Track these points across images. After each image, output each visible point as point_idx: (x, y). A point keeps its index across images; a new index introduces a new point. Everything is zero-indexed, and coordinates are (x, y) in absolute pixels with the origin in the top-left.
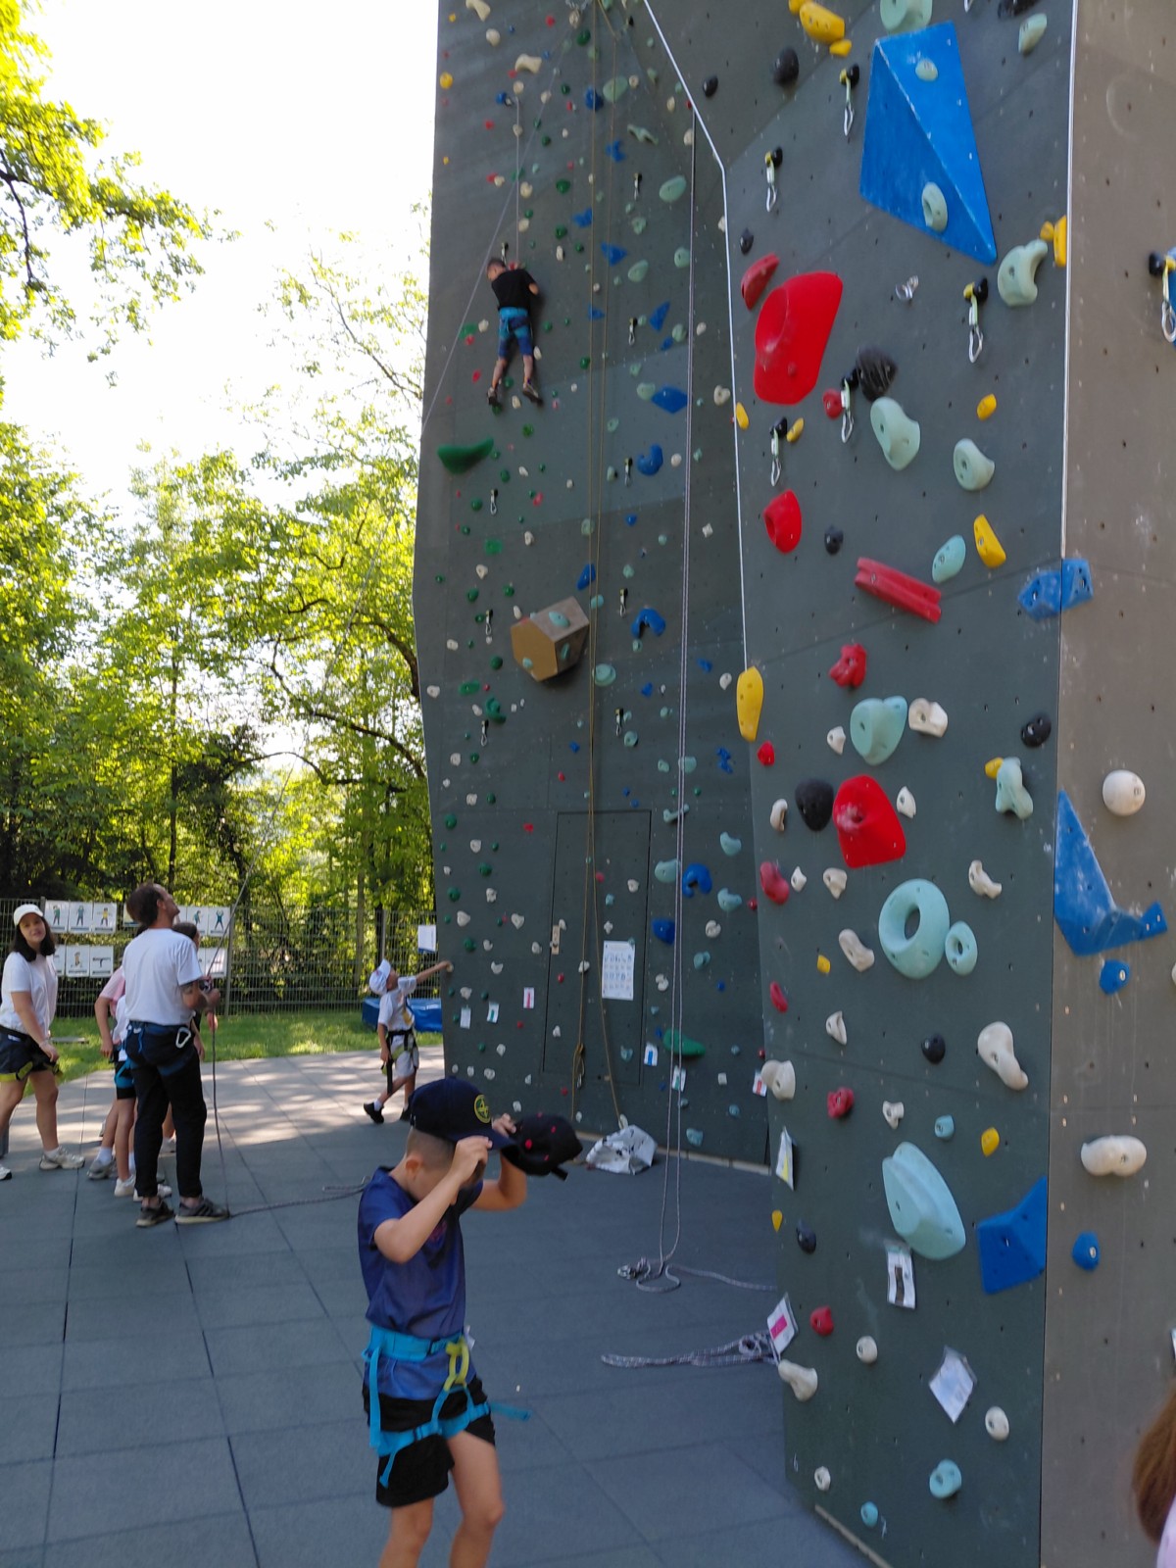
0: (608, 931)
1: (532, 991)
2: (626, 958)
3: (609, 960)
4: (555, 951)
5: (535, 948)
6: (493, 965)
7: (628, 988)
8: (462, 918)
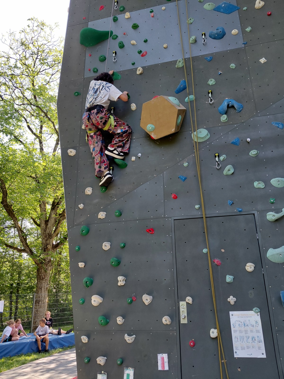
0: (232, 303)
1: (165, 356)
2: (254, 323)
3: (237, 326)
4: (184, 321)
5: (166, 320)
6: (126, 335)
7: (259, 348)
8: (96, 300)
